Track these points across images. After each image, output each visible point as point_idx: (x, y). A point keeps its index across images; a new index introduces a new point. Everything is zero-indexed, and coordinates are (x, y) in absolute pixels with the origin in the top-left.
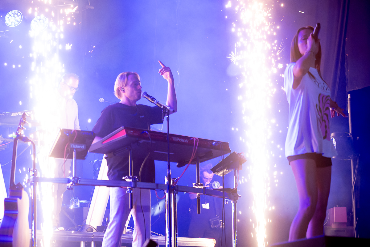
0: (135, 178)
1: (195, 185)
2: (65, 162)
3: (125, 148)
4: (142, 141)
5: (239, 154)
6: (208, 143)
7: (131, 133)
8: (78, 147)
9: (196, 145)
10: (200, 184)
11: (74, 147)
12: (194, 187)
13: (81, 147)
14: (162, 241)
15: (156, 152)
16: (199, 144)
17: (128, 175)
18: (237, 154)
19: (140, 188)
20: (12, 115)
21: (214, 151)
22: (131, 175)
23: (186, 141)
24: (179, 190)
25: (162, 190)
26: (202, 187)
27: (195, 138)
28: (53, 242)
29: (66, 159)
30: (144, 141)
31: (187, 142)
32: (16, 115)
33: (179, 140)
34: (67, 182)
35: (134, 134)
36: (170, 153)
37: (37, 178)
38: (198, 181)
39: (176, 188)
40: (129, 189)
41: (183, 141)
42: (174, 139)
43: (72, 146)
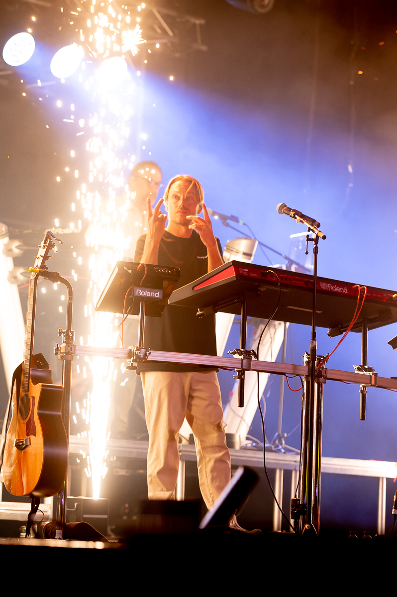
0: (250, 354)
1: (359, 369)
2: (124, 321)
3: (234, 299)
4: (264, 288)
6: (385, 295)
7: (245, 273)
8: (148, 294)
9: (362, 296)
10: (366, 367)
11: (141, 293)
12: (356, 372)
13: (155, 295)
15: (289, 308)
16: (366, 296)
19: (259, 371)
22: (243, 347)
23: (345, 291)
24: (329, 376)
25: (298, 375)
26: (370, 373)
27: (361, 286)
28: (111, 459)
29: (125, 315)
30: (268, 287)
31: (347, 292)
33: (332, 289)
34: (126, 356)
35: (251, 274)
36: (317, 312)
37: (73, 347)
38: (365, 362)
39: (323, 373)
40: (239, 371)
41: (339, 290)
42: (323, 286)
43: (137, 292)
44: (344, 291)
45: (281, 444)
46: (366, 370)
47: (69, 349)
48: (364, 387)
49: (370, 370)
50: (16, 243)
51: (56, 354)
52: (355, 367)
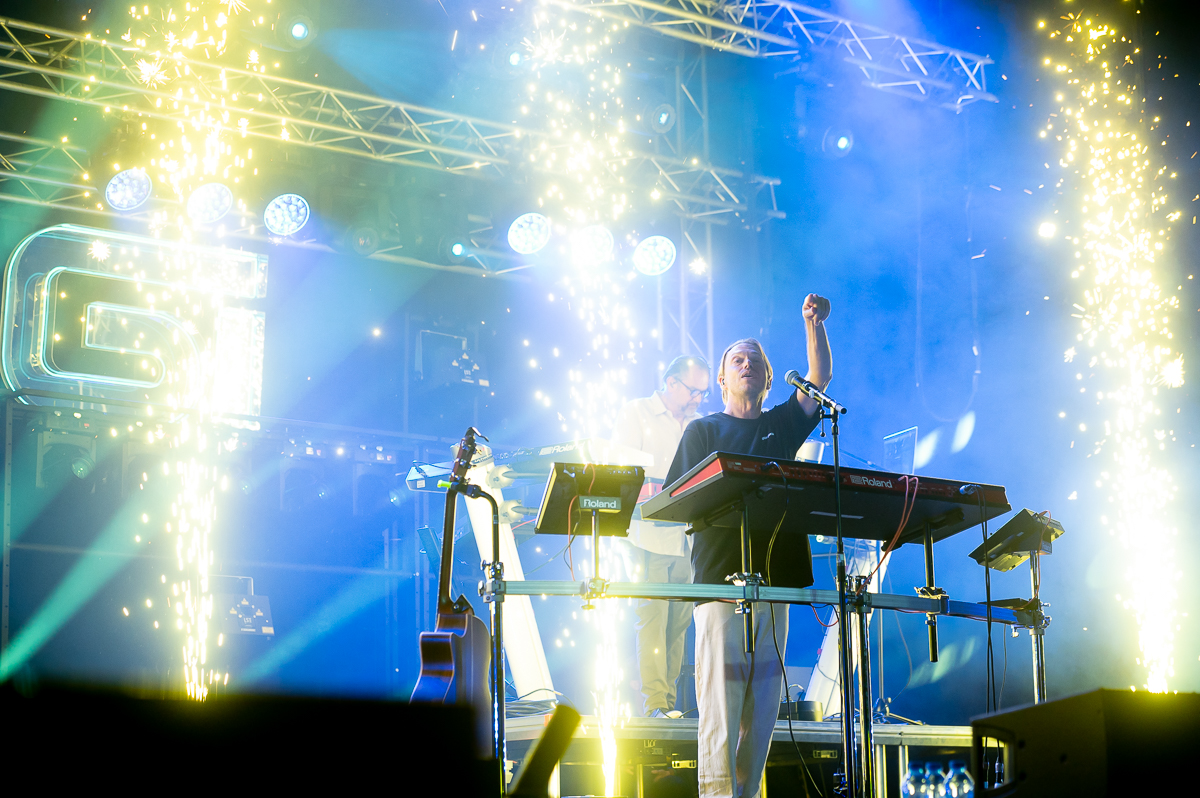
0: (756, 578)
1: (922, 592)
3: (729, 507)
4: (767, 488)
5: (1041, 516)
6: (949, 488)
7: (735, 468)
8: (600, 504)
9: (911, 495)
10: (933, 588)
11: (590, 504)
12: (919, 596)
13: (610, 505)
14: (914, 737)
15: (814, 515)
16: (918, 491)
17: (739, 571)
18: (1032, 514)
19: (771, 602)
20: (541, 454)
21: (966, 508)
22: (747, 570)
23: (889, 485)
24: (873, 604)
25: (829, 604)
26: (939, 597)
27: (910, 477)
29: (573, 536)
30: (774, 485)
31: (891, 486)
32: (549, 453)
33: (869, 483)
35: (745, 469)
36: (843, 516)
37: (502, 584)
38: (931, 583)
39: (865, 599)
40: (743, 603)
41: (879, 484)
42: (855, 480)
43: (585, 503)
44: (886, 485)
45: (885, 712)
46: (933, 593)
47: (497, 587)
48: (931, 616)
49: (939, 591)
50: (504, 469)
51: (482, 595)
52: (918, 590)
